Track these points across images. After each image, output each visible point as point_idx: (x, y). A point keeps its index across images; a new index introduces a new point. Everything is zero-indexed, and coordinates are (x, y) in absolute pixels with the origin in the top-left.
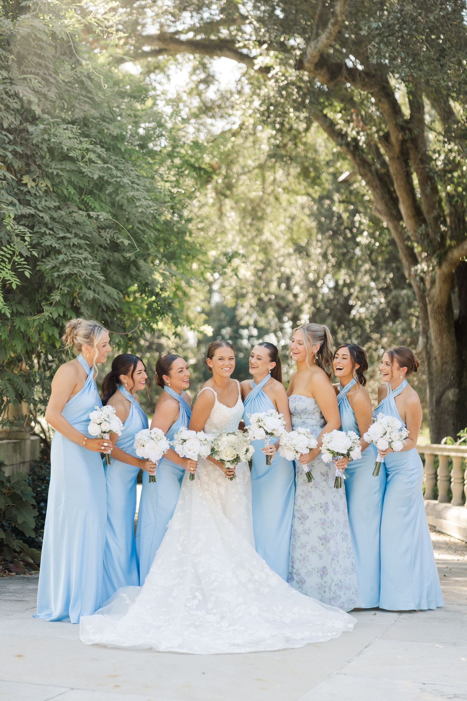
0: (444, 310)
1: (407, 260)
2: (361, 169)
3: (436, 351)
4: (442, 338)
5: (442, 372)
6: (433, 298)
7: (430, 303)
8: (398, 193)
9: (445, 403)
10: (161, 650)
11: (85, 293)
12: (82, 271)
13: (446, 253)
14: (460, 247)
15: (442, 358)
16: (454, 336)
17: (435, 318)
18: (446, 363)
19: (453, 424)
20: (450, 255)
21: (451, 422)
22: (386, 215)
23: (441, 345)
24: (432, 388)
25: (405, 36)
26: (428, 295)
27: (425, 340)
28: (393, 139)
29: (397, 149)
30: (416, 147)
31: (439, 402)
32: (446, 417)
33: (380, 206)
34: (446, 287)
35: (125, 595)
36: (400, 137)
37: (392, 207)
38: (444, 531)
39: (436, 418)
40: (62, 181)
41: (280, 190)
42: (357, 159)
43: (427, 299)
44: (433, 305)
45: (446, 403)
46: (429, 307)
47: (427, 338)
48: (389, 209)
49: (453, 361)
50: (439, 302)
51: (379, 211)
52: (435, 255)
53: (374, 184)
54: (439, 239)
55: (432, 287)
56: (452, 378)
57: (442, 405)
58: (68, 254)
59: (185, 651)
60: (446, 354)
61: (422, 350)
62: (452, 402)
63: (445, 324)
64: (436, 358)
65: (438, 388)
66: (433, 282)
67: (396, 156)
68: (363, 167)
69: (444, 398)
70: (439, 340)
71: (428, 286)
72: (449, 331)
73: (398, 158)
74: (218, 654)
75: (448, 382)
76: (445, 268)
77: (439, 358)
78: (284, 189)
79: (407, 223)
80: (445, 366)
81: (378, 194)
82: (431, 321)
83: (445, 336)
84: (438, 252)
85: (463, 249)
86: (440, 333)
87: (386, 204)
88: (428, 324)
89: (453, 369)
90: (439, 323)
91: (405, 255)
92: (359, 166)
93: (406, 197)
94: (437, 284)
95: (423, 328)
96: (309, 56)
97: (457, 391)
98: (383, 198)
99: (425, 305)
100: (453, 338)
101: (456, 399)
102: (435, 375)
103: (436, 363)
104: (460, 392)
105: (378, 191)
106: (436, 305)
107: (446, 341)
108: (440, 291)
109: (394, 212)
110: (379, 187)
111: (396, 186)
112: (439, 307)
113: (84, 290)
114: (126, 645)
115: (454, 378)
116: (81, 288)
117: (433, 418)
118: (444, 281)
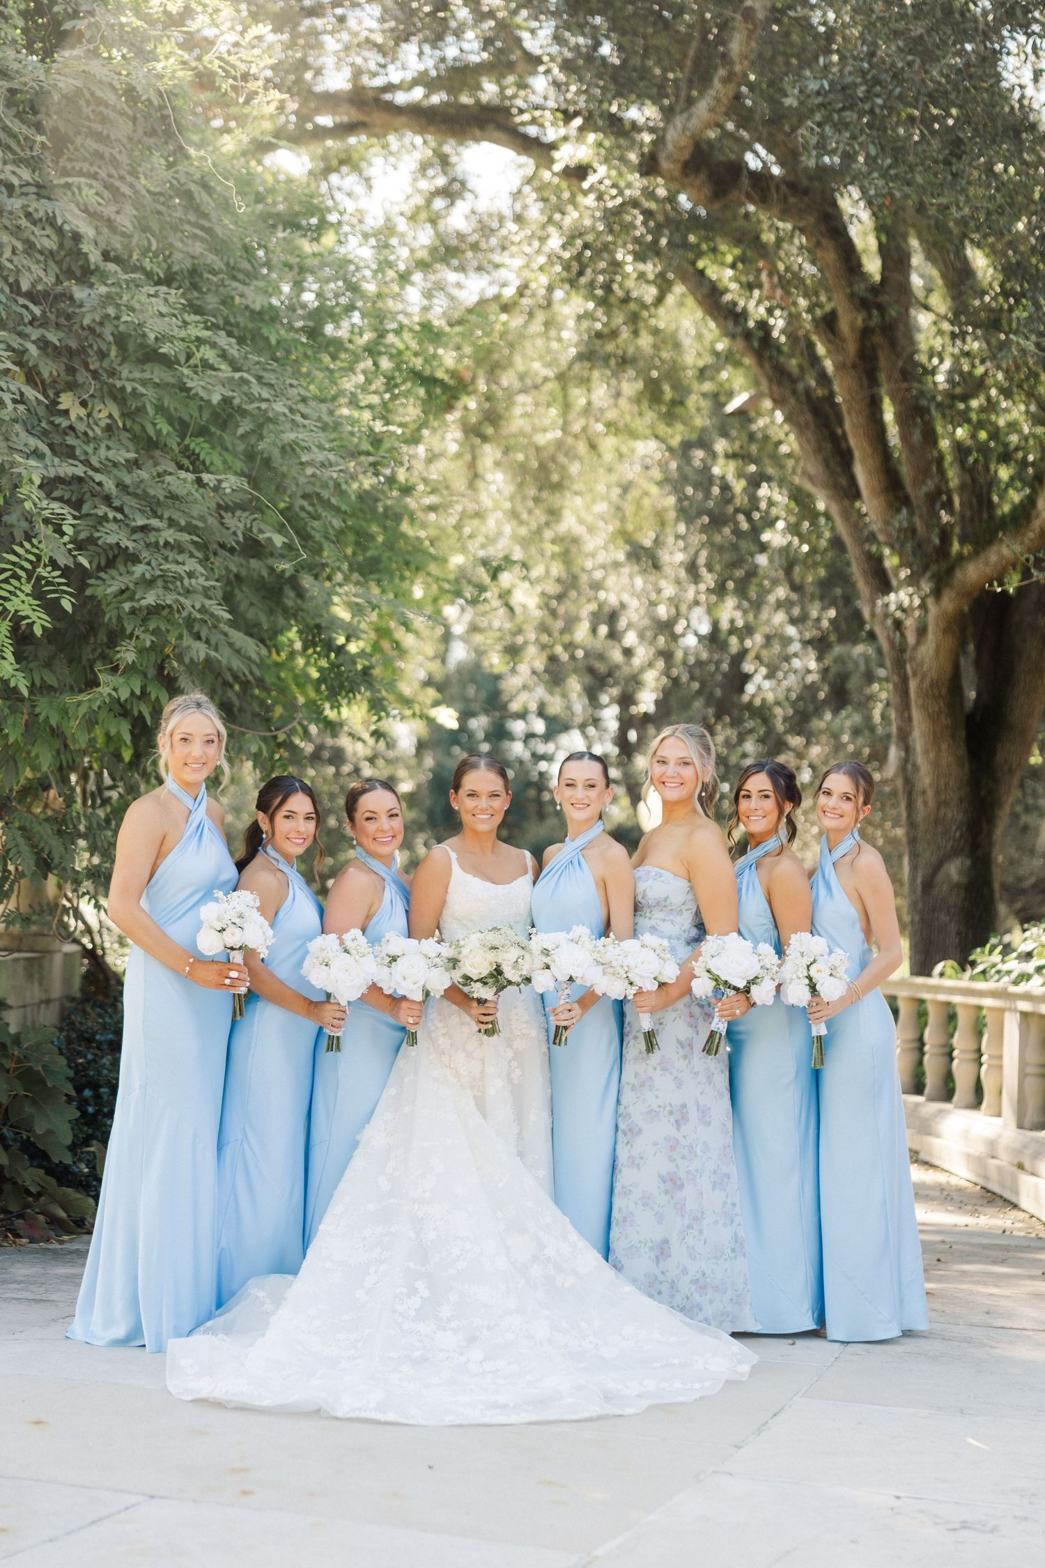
0: (944, 691)
1: (867, 583)
2: (775, 388)
3: (925, 778)
4: (939, 751)
5: (937, 821)
6: (921, 664)
7: (915, 675)
8: (852, 442)
9: (941, 889)
10: (340, 1414)
11: (189, 647)
12: (182, 600)
13: (950, 571)
14: (982, 558)
15: (937, 793)
16: (963, 745)
17: (924, 708)
18: (946, 804)
19: (959, 933)
20: (959, 575)
21: (953, 928)
22: (825, 486)
23: (936, 764)
24: (914, 856)
25: (877, 111)
26: (912, 659)
27: (903, 754)
28: (844, 326)
29: (852, 347)
30: (893, 344)
31: (928, 885)
32: (944, 918)
33: (814, 467)
34: (950, 642)
35: (261, 1294)
36: (859, 322)
37: (838, 469)
38: (936, 1162)
39: (922, 919)
40: (144, 406)
41: (600, 427)
42: (767, 365)
43: (908, 667)
44: (922, 681)
45: (945, 888)
46: (913, 685)
47: (907, 749)
48: (832, 473)
49: (961, 800)
50: (934, 674)
51: (811, 479)
52: (928, 574)
53: (802, 419)
54: (937, 541)
55: (918, 642)
56: (958, 835)
57: (935, 892)
58: (154, 563)
59: (391, 1417)
60: (946, 785)
61: (895, 776)
62: (957, 885)
63: (944, 720)
64: (924, 792)
65: (927, 856)
66: (922, 631)
67: (848, 362)
68: (780, 383)
69: (940, 877)
70: (932, 755)
71: (911, 639)
72: (953, 736)
73: (854, 366)
74: (460, 1426)
75: (950, 844)
76: (949, 602)
77: (930, 793)
78: (608, 425)
79: (870, 506)
80: (943, 811)
81: (808, 441)
82: (916, 714)
83: (944, 746)
84: (934, 568)
85: (987, 564)
86: (936, 738)
87: (826, 463)
88: (910, 719)
89: (960, 816)
90: (933, 718)
91: (865, 573)
92: (770, 381)
93: (869, 450)
94: (931, 636)
95: (900, 729)
96: (670, 147)
97: (968, 862)
98: (819, 450)
99: (904, 680)
100: (962, 751)
101: (964, 880)
102: (922, 828)
103: (925, 803)
104: (974, 866)
105: (810, 435)
106: (928, 681)
107: (947, 758)
108: (937, 651)
109: (843, 481)
110: (812, 426)
111: (848, 425)
112: (933, 685)
113: (187, 641)
114: (265, 1403)
115: (961, 836)
116: (180, 637)
117: (917, 918)
118: (946, 630)
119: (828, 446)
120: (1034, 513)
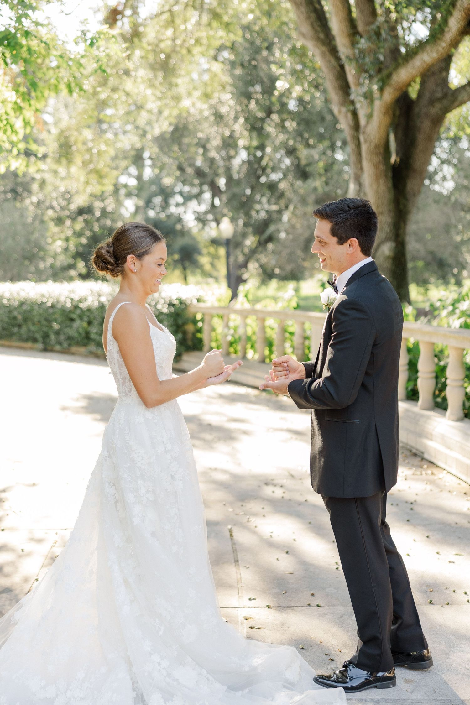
0: (381, 150)
4: (379, 184)
6: (369, 135)
7: (366, 141)
13: (389, 76)
16: (391, 182)
17: (371, 160)
20: (395, 77)
22: (312, 39)
23: (377, 192)
26: (364, 133)
27: (358, 187)
33: (306, 28)
34: (387, 120)
37: (319, 29)
43: (362, 138)
44: (369, 145)
45: (381, 258)
46: (364, 149)
47: (360, 185)
48: (316, 31)
49: (390, 211)
50: (376, 141)
51: (304, 36)
52: (376, 78)
55: (368, 123)
56: (388, 231)
60: (382, 203)
62: (388, 257)
63: (382, 167)
66: (370, 116)
69: (378, 253)
70: (375, 187)
71: (363, 121)
72: (386, 176)
75: (384, 235)
76: (389, 95)
81: (302, 13)
82: (366, 164)
83: (381, 182)
84: (380, 76)
86: (377, 177)
87: (312, 25)
88: (361, 168)
89: (389, 220)
90: (376, 166)
94: (375, 118)
95: (356, 175)
97: (394, 244)
98: (308, 18)
99: (358, 145)
100: (390, 184)
101: (392, 254)
104: (397, 246)
105: (303, 9)
106: (373, 145)
107: (382, 188)
108: (379, 127)
109: (322, 36)
112: (377, 147)
115: (391, 231)
118: (386, 113)
119: (313, 16)
120: (446, 29)
